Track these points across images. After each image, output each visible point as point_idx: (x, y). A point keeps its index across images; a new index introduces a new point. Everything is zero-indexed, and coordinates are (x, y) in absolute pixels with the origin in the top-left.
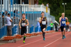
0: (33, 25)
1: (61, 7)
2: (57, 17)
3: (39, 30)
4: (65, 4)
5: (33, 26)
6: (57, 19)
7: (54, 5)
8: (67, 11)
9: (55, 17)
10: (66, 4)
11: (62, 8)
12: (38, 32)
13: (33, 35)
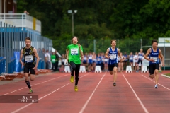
0: (5, 58)
1: (65, 18)
2: (56, 41)
3: (16, 69)
4: (73, 12)
5: (4, 60)
6: (57, 44)
7: (52, 13)
8: (79, 26)
9: (51, 41)
10: (76, 11)
11: (68, 20)
12: (16, 73)
13: (3, 79)
